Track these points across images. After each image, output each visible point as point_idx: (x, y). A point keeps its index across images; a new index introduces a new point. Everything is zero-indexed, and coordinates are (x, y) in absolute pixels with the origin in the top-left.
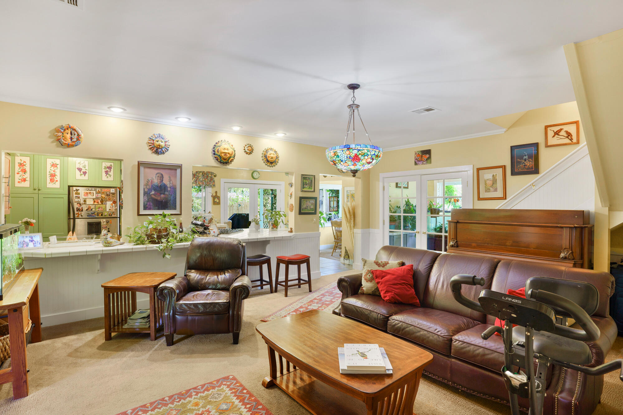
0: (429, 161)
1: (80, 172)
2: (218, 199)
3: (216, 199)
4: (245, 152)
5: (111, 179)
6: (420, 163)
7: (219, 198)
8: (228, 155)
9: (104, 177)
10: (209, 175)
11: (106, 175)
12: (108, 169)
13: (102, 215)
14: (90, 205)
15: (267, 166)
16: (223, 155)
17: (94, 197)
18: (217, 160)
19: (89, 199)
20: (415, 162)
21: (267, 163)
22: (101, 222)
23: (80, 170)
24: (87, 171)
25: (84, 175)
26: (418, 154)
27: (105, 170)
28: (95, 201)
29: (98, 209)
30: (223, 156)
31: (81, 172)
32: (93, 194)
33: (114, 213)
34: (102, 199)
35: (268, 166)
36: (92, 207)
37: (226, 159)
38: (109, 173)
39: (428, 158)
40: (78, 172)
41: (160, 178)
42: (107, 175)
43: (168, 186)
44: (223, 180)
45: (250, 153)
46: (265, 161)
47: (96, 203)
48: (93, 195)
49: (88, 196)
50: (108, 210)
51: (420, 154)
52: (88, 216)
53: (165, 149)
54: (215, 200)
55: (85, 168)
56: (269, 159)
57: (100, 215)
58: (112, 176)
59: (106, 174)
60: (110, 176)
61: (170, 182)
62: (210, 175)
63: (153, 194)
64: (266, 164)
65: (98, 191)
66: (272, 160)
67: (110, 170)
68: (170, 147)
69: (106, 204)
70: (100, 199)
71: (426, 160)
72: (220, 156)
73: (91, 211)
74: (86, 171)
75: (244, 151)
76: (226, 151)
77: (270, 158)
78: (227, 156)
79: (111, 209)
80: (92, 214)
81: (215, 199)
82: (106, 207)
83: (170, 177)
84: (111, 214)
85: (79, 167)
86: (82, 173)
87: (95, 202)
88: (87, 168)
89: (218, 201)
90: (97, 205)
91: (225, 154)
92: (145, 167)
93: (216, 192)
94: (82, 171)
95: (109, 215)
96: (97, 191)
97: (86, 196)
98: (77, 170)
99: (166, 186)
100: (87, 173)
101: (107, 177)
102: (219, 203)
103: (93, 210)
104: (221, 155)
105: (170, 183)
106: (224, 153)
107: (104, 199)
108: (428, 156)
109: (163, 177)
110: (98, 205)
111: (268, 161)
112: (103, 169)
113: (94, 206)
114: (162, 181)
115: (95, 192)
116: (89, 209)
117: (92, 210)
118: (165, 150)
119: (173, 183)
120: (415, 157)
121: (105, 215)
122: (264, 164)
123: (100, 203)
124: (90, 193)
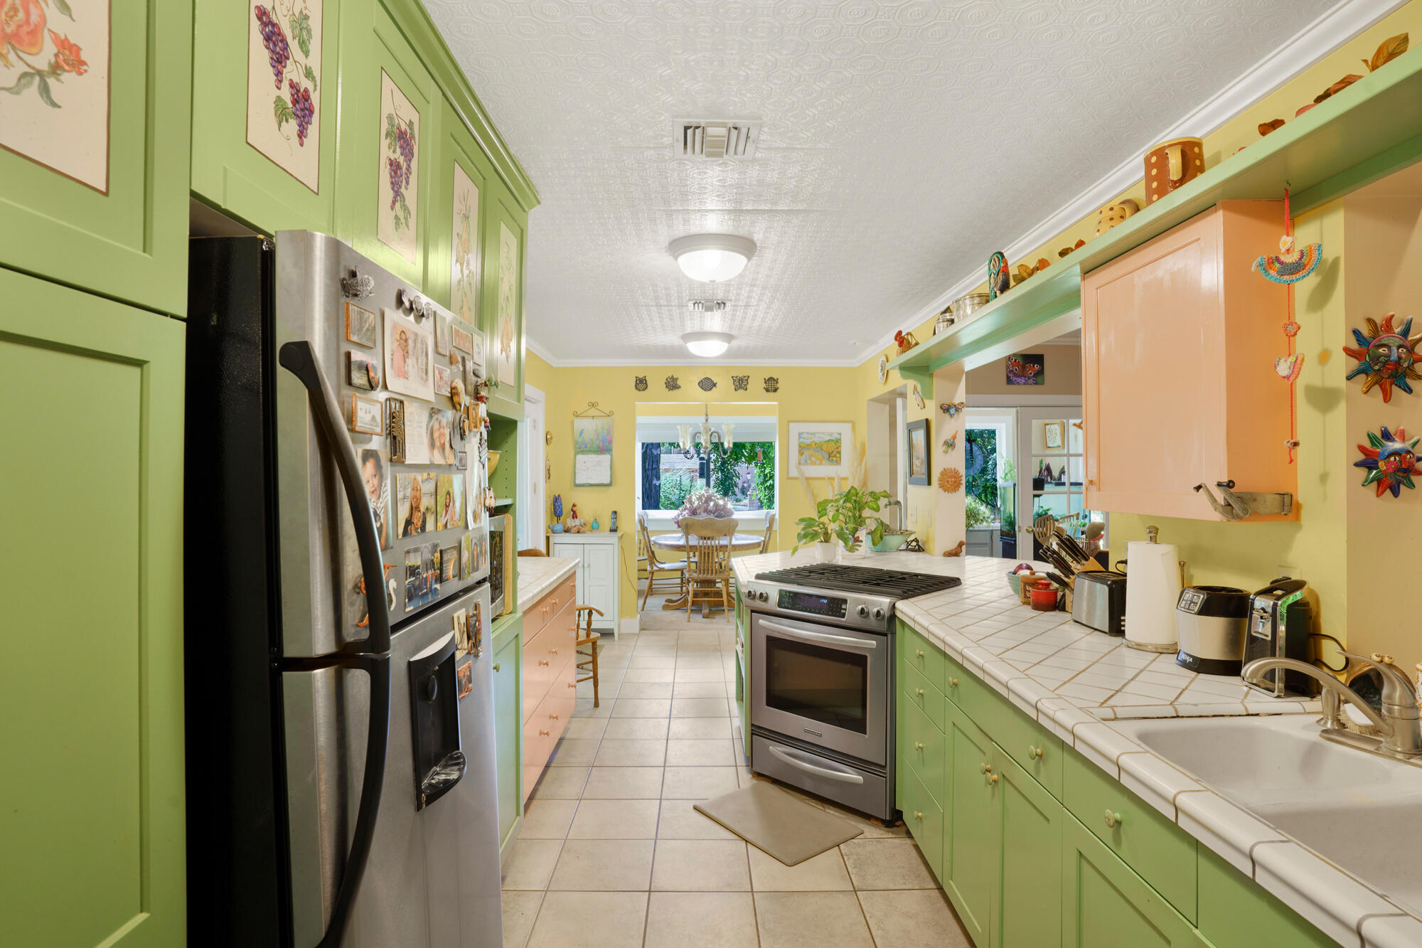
0: (1039, 379)
6: (1019, 380)
20: (1008, 378)
26: (1016, 360)
39: (1037, 372)
51: (1020, 360)
71: (1034, 376)
108: (1037, 367)
120: (1008, 367)
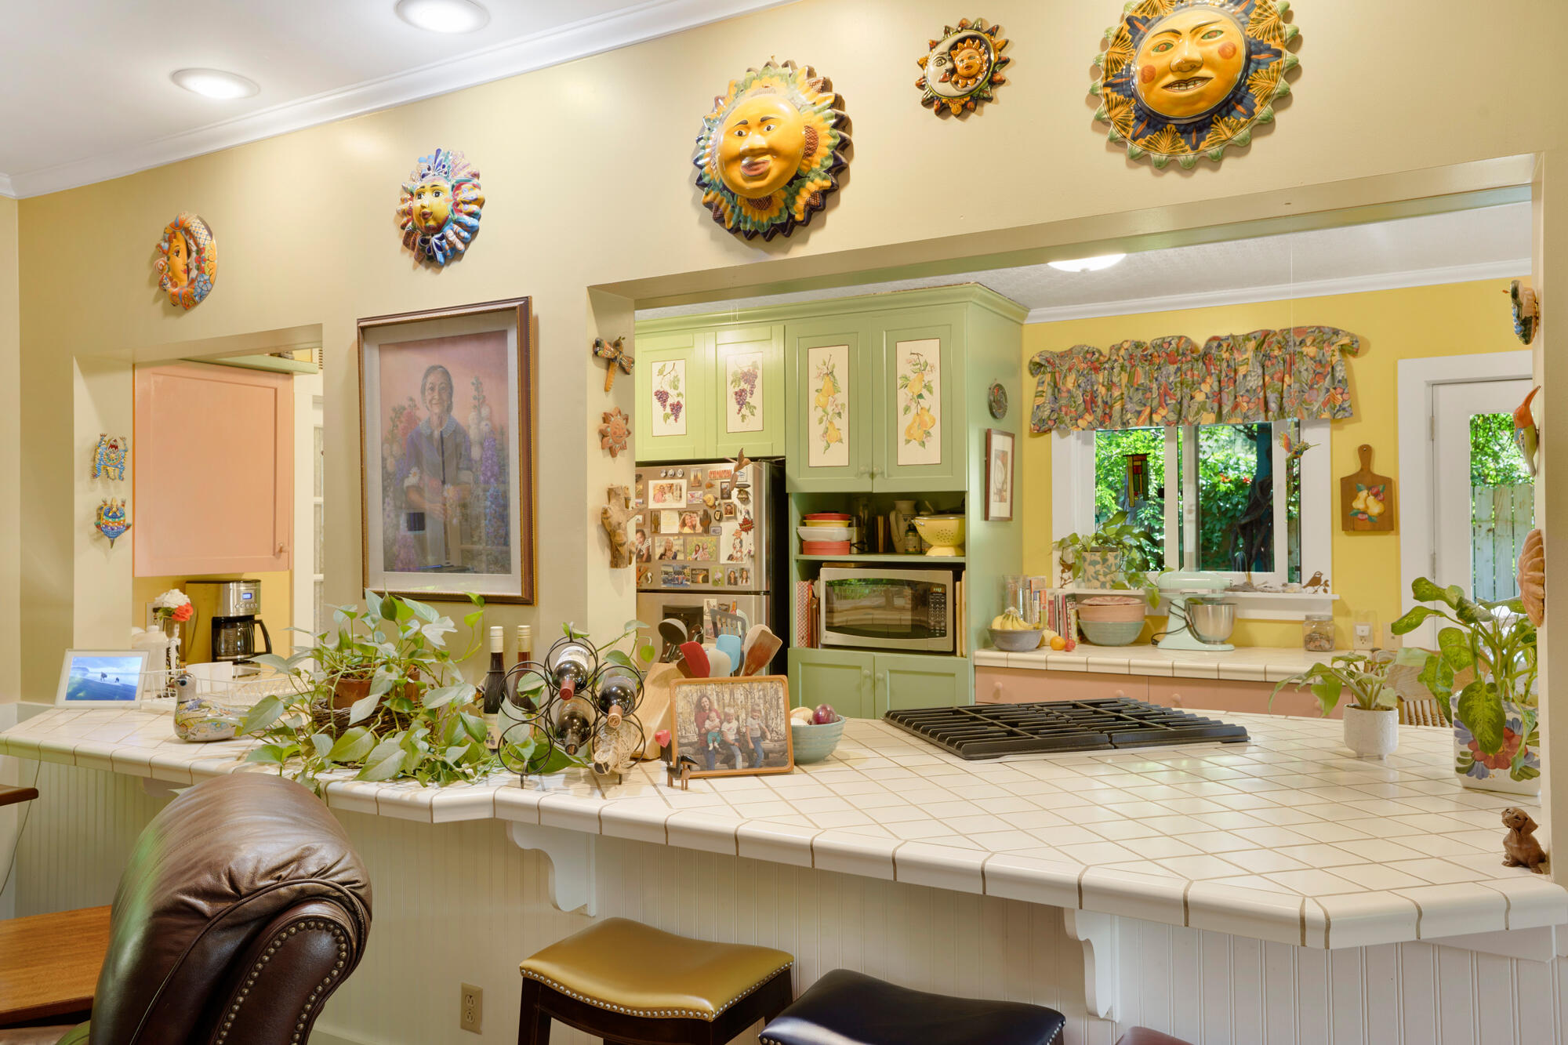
1: (662, 408)
2: (1376, 495)
3: (1364, 494)
4: (927, 103)
5: (755, 423)
7: (1384, 489)
8: (773, 167)
9: (734, 422)
10: (1305, 350)
11: (740, 410)
12: (746, 381)
13: (706, 580)
14: (671, 538)
15: (1145, 171)
16: (737, 173)
17: (683, 505)
18: (720, 219)
19: (667, 512)
21: (1137, 148)
22: (702, 608)
23: (662, 396)
24: (683, 402)
25: (673, 417)
27: (737, 389)
28: (684, 520)
29: (694, 556)
30: (740, 181)
31: (664, 406)
32: (679, 492)
33: (744, 575)
34: (705, 512)
35: (1161, 167)
36: (677, 545)
37: (769, 199)
38: (748, 400)
40: (657, 404)
41: (440, 394)
42: (744, 411)
43: (473, 434)
44: (1413, 374)
45: (974, 101)
46: (1124, 126)
47: (687, 530)
48: (681, 497)
49: (665, 500)
50: (723, 559)
52: (665, 582)
53: (456, 227)
54: (1358, 504)
55: (676, 388)
56: (1158, 97)
57: (701, 577)
58: (758, 412)
59: (738, 403)
60: (752, 408)
61: (480, 413)
62: (1311, 350)
63: (413, 486)
64: (1136, 159)
65: (696, 477)
66: (1192, 90)
67: (753, 386)
68: (483, 212)
69: (718, 533)
70: (701, 513)
72: (725, 187)
73: (674, 563)
74: (680, 399)
75: (921, 95)
76: (756, 140)
77: (1170, 78)
78: (762, 176)
79: (735, 554)
80: (676, 573)
81: (1354, 497)
82: (717, 546)
83: (478, 386)
84: (735, 578)
85: (659, 388)
86: (668, 410)
87: (684, 524)
88: (682, 389)
89: (1375, 508)
90: (689, 538)
91: (750, 166)
92: (382, 348)
93: (1365, 452)
94: (670, 401)
95: (729, 583)
96: (692, 477)
97: (658, 501)
98: (654, 398)
99: (465, 435)
100: (683, 409)
101: (743, 417)
102: (1386, 523)
103: (680, 557)
104: (731, 181)
105: (480, 419)
106: (741, 156)
107: (711, 512)
109: (451, 387)
110: (695, 538)
111: (1152, 121)
112: (729, 383)
113: (681, 542)
114: (449, 408)
115: (684, 483)
116: (668, 553)
117: (675, 557)
118: (457, 234)
119: (490, 418)
121: (716, 582)
122: (1120, 159)
123: (699, 529)
124: (671, 486)
